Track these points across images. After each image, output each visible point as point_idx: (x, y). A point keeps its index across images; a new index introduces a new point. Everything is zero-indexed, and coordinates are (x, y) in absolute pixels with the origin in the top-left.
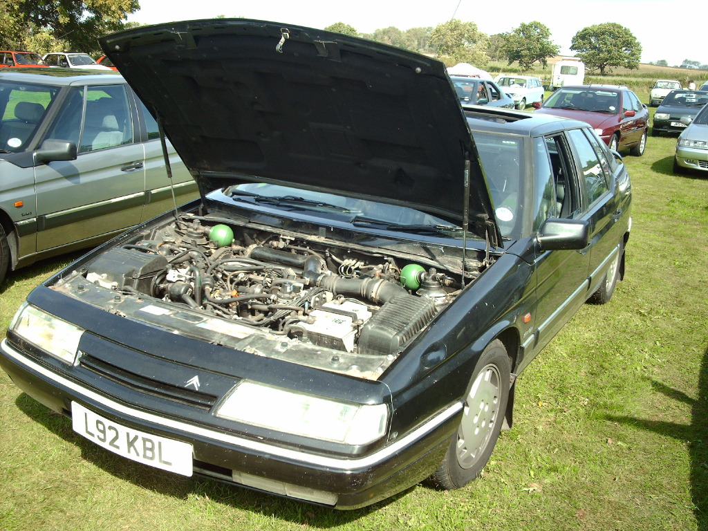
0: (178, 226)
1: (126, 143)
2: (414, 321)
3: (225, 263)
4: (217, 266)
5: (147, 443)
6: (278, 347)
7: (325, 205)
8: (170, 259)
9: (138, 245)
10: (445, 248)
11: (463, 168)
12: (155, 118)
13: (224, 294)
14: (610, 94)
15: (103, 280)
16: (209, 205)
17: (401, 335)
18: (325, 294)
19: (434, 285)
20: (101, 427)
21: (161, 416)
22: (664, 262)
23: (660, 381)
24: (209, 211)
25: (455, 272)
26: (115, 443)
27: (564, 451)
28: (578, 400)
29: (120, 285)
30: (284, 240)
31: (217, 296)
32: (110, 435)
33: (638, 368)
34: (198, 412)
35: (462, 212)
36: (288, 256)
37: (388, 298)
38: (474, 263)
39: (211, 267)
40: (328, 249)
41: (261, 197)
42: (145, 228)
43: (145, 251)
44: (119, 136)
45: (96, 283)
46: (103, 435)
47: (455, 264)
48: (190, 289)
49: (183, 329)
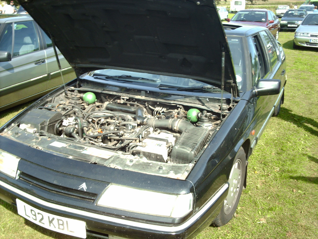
0: (66, 94)
1: (36, 50)
2: (200, 142)
3: (93, 114)
4: (89, 116)
5: (60, 221)
6: (128, 163)
7: (143, 79)
8: (64, 113)
9: (46, 106)
10: (209, 99)
11: (221, 57)
12: (50, 38)
13: (94, 131)
14: (262, 13)
15: (29, 128)
16: (81, 82)
17: (194, 151)
18: (149, 129)
19: (206, 119)
20: (33, 213)
21: (67, 206)
22: (299, 93)
23: (311, 155)
24: (82, 85)
25: (216, 112)
26: (42, 222)
27: (273, 198)
28: (274, 168)
29: (38, 130)
30: (123, 99)
31: (90, 133)
32: (39, 217)
33: (300, 149)
34: (87, 203)
35: (220, 80)
36: (126, 108)
37: (183, 129)
38: (225, 106)
39: (86, 117)
40: (147, 102)
41: (109, 76)
42: (49, 97)
43: (50, 110)
44: (32, 47)
45: (25, 130)
46: (35, 217)
47: (215, 107)
48: (76, 129)
49: (75, 155)
